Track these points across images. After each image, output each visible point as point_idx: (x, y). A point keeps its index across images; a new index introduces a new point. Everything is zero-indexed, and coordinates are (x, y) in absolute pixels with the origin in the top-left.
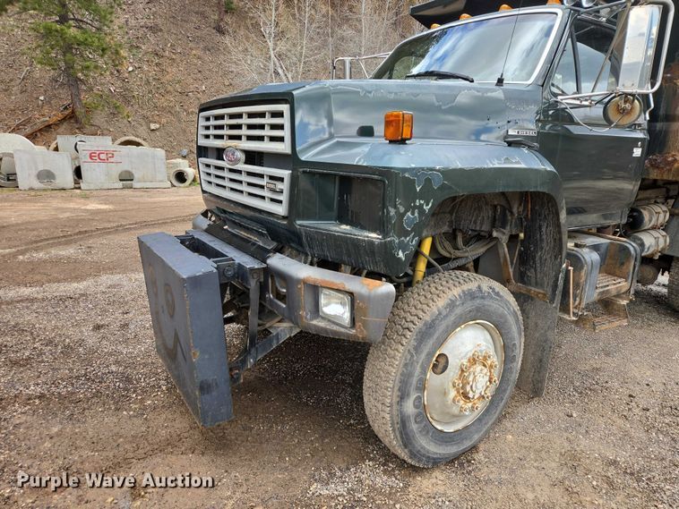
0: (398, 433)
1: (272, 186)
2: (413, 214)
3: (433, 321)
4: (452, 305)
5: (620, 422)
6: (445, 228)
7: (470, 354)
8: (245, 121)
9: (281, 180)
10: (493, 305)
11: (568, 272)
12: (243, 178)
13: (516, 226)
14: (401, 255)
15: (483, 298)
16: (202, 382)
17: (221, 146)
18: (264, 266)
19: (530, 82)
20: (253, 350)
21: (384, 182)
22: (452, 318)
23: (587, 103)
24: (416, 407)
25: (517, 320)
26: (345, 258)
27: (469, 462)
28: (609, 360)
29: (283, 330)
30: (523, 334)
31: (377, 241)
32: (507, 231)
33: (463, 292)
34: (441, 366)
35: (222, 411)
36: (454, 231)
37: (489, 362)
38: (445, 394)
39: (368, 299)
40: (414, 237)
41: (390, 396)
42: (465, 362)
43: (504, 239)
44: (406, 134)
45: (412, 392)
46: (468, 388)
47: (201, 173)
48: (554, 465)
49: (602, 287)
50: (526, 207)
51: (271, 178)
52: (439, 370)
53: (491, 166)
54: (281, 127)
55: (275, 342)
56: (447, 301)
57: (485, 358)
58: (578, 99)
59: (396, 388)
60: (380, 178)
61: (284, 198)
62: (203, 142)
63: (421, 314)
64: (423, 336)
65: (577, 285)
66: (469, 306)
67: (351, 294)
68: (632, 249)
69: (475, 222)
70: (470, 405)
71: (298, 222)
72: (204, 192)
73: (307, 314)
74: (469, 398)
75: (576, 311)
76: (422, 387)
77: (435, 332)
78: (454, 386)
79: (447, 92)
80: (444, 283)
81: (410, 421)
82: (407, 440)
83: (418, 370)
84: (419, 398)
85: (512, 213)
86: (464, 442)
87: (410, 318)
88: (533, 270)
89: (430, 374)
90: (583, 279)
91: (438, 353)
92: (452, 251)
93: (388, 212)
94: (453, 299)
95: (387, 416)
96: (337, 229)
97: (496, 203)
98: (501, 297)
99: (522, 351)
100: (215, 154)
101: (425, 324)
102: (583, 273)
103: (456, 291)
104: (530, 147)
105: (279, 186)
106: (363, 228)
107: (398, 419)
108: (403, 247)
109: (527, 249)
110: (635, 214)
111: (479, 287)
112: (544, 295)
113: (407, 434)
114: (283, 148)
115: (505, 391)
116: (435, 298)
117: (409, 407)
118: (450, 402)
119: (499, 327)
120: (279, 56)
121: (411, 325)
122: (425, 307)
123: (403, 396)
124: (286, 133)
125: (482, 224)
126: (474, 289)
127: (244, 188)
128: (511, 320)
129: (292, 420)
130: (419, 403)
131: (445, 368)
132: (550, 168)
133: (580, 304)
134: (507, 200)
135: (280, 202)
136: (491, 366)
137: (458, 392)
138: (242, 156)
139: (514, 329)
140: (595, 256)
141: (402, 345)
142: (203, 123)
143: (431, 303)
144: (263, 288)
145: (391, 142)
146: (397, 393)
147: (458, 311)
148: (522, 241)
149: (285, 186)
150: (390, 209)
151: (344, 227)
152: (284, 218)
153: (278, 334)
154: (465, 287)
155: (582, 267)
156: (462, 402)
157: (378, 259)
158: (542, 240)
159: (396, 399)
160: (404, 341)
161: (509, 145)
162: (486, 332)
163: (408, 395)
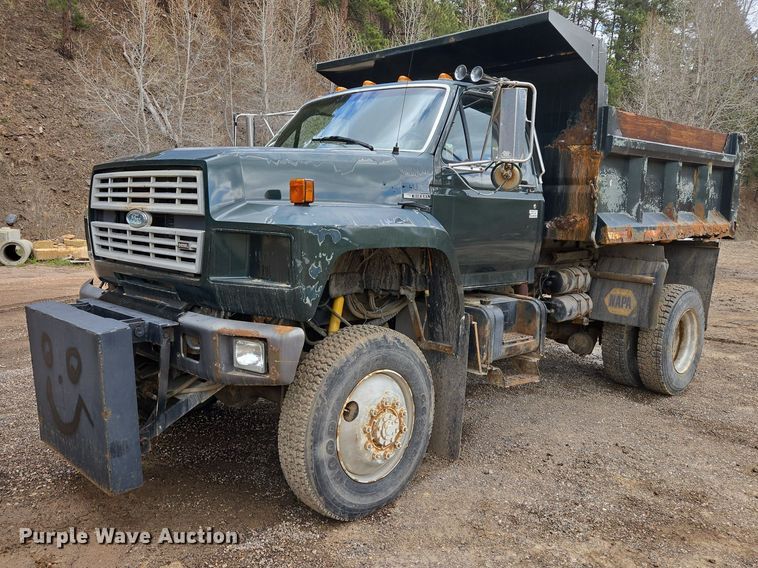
0: (312, 480)
1: (185, 246)
2: (317, 265)
3: (342, 367)
4: (359, 353)
5: (535, 476)
6: (357, 289)
7: (379, 401)
8: (153, 184)
9: (194, 239)
10: (399, 355)
11: (472, 327)
12: (151, 240)
13: (420, 283)
14: (308, 301)
15: (388, 347)
16: (112, 444)
17: (123, 209)
18: (176, 324)
19: (423, 150)
20: (162, 416)
21: (290, 238)
22: (359, 365)
23: (478, 169)
24: (330, 452)
25: (425, 372)
26: (257, 309)
27: (385, 515)
28: (534, 427)
29: (193, 395)
30: (432, 387)
31: (287, 290)
32: (412, 288)
33: (370, 341)
34: (352, 413)
35: (133, 476)
36: (366, 291)
37: (398, 410)
38: (357, 440)
39: (279, 343)
40: (318, 285)
41: (305, 441)
42: (374, 408)
43: (411, 296)
44: (309, 197)
45: (324, 437)
46: (379, 435)
47: (94, 237)
48: (465, 511)
49: (509, 343)
50: (427, 264)
51: (182, 238)
52: (350, 417)
53: (384, 225)
54: (194, 191)
55: (184, 408)
56: (354, 349)
57: (394, 406)
58: (469, 165)
59: (309, 433)
60: (285, 234)
61: (197, 256)
62: (96, 205)
63: (330, 361)
64: (333, 382)
65: (483, 340)
66: (375, 354)
67: (264, 340)
68: (536, 306)
69: (385, 282)
70: (382, 453)
71: (212, 278)
72: (96, 257)
73: (222, 366)
74: (380, 445)
75: (485, 366)
76: (334, 433)
77: (345, 380)
78: (365, 432)
79: (346, 161)
80: (352, 334)
81: (324, 466)
82: (321, 488)
83: (329, 415)
84: (332, 444)
85: (416, 271)
86: (379, 493)
87: (320, 366)
88: (440, 326)
89: (341, 420)
90: (488, 334)
91: (348, 401)
92: (365, 312)
93: (295, 264)
94: (360, 347)
95: (302, 462)
96: (250, 282)
97: (400, 261)
98: (406, 348)
99: (433, 405)
100: (115, 216)
101: (335, 370)
102: (487, 328)
103: (363, 341)
104: (422, 210)
105: (192, 245)
106: (274, 280)
107: (311, 465)
108: (310, 294)
109: (433, 305)
110: (553, 276)
111: (384, 337)
112: (451, 348)
113: (321, 480)
114: (197, 210)
115: (418, 443)
116: (343, 346)
117: (322, 452)
118: (362, 448)
119: (407, 378)
120: (152, 91)
121: (321, 372)
122: (334, 355)
123: (316, 441)
124: (199, 196)
125: (391, 283)
126: (380, 339)
127: (151, 250)
128: (418, 372)
129: (202, 497)
130: (331, 448)
131: (356, 415)
132: (440, 228)
133: (487, 359)
134: (410, 259)
135: (193, 261)
136: (400, 415)
137: (369, 439)
138: (149, 219)
139: (422, 380)
140: (499, 313)
141: (314, 391)
142: (97, 184)
143: (339, 351)
144: (174, 348)
145: (296, 204)
146: (310, 437)
147: (365, 358)
148: (429, 298)
149: (198, 246)
150: (297, 260)
151: (256, 281)
152: (196, 275)
153: (187, 401)
154: (371, 337)
155: (486, 322)
156: (373, 450)
157: (287, 306)
158: (444, 296)
159: (309, 444)
160: (315, 387)
161: (403, 208)
162: (394, 382)
163: (321, 439)
